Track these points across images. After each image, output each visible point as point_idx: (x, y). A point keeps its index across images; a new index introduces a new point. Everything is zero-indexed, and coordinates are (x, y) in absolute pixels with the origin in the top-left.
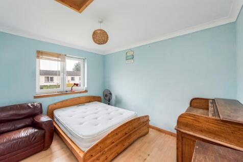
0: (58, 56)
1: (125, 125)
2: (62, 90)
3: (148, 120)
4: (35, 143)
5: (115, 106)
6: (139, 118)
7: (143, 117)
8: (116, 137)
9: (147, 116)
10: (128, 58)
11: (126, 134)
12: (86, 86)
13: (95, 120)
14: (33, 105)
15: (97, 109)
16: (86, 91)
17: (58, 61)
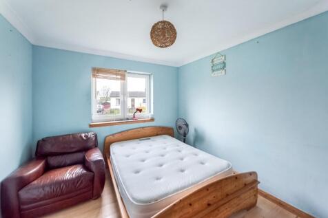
0: (117, 72)
1: (207, 188)
2: (122, 117)
3: (256, 182)
4: (80, 189)
5: (194, 146)
6: (236, 178)
7: (244, 175)
8: (190, 210)
9: (253, 174)
10: (215, 68)
11: (209, 205)
12: (152, 113)
13: (158, 168)
14: (86, 136)
15: (165, 149)
16: (152, 120)
17: (117, 79)
